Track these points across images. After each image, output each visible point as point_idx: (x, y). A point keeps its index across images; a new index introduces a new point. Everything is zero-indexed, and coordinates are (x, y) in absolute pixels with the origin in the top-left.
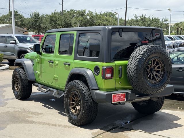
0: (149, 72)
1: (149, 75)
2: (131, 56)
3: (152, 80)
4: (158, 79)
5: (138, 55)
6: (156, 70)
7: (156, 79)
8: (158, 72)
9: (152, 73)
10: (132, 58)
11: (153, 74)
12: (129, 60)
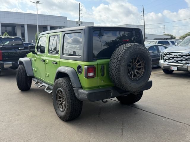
0: (131, 70)
1: (131, 73)
2: (113, 55)
3: (133, 77)
4: (139, 77)
5: (119, 54)
6: (137, 68)
7: (138, 76)
8: (139, 69)
9: (133, 70)
10: (113, 56)
11: (134, 72)
12: (111, 58)
